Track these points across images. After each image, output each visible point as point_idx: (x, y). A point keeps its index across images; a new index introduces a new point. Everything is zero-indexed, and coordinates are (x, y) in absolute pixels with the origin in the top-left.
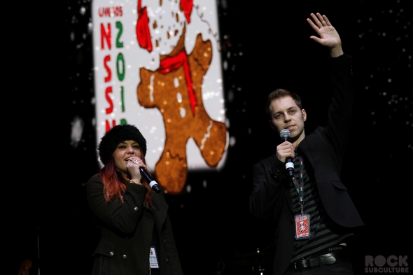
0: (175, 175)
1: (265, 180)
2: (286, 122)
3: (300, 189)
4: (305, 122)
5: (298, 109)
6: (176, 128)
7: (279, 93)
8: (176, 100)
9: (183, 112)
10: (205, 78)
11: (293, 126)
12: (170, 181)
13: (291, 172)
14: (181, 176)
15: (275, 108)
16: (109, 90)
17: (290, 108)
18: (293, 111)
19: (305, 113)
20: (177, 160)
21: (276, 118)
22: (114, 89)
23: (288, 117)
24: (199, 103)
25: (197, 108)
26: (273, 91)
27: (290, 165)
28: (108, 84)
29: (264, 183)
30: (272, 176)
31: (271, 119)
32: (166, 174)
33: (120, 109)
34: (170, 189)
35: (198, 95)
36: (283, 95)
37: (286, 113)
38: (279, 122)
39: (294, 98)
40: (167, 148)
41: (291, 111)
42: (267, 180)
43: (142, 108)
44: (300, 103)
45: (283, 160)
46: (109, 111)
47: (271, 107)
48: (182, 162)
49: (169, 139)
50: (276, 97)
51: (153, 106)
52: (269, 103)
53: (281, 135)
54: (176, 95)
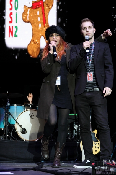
0: (35, 50)
1: (77, 55)
2: (87, 32)
3: (89, 62)
4: (94, 33)
5: (93, 27)
6: (37, 31)
7: (86, 20)
8: (38, 20)
9: (40, 25)
10: (50, 12)
11: (90, 34)
12: (33, 52)
13: (88, 54)
14: (38, 51)
15: (83, 26)
16: (11, 14)
17: (89, 27)
18: (90, 28)
19: (95, 30)
20: (36, 44)
21: (83, 30)
22: (13, 14)
23: (88, 30)
24: (47, 22)
25: (45, 24)
26: (84, 19)
27: (88, 51)
28: (11, 11)
29: (76, 56)
30: (80, 54)
31: (81, 30)
32: (32, 49)
33: (15, 22)
34: (33, 56)
35: (46, 19)
36: (87, 21)
37: (87, 28)
38: (84, 32)
39: (92, 23)
40: (33, 39)
41: (90, 27)
42: (78, 55)
43: (24, 22)
44: (94, 25)
45: (85, 49)
46: (11, 22)
47: (82, 25)
48: (38, 45)
49: (34, 36)
50: (85, 21)
51: (28, 22)
52: (82, 23)
53: (85, 38)
54: (38, 18)
